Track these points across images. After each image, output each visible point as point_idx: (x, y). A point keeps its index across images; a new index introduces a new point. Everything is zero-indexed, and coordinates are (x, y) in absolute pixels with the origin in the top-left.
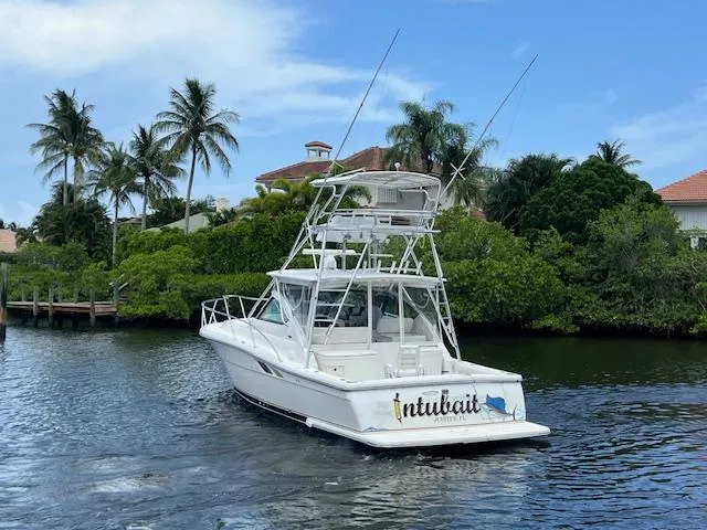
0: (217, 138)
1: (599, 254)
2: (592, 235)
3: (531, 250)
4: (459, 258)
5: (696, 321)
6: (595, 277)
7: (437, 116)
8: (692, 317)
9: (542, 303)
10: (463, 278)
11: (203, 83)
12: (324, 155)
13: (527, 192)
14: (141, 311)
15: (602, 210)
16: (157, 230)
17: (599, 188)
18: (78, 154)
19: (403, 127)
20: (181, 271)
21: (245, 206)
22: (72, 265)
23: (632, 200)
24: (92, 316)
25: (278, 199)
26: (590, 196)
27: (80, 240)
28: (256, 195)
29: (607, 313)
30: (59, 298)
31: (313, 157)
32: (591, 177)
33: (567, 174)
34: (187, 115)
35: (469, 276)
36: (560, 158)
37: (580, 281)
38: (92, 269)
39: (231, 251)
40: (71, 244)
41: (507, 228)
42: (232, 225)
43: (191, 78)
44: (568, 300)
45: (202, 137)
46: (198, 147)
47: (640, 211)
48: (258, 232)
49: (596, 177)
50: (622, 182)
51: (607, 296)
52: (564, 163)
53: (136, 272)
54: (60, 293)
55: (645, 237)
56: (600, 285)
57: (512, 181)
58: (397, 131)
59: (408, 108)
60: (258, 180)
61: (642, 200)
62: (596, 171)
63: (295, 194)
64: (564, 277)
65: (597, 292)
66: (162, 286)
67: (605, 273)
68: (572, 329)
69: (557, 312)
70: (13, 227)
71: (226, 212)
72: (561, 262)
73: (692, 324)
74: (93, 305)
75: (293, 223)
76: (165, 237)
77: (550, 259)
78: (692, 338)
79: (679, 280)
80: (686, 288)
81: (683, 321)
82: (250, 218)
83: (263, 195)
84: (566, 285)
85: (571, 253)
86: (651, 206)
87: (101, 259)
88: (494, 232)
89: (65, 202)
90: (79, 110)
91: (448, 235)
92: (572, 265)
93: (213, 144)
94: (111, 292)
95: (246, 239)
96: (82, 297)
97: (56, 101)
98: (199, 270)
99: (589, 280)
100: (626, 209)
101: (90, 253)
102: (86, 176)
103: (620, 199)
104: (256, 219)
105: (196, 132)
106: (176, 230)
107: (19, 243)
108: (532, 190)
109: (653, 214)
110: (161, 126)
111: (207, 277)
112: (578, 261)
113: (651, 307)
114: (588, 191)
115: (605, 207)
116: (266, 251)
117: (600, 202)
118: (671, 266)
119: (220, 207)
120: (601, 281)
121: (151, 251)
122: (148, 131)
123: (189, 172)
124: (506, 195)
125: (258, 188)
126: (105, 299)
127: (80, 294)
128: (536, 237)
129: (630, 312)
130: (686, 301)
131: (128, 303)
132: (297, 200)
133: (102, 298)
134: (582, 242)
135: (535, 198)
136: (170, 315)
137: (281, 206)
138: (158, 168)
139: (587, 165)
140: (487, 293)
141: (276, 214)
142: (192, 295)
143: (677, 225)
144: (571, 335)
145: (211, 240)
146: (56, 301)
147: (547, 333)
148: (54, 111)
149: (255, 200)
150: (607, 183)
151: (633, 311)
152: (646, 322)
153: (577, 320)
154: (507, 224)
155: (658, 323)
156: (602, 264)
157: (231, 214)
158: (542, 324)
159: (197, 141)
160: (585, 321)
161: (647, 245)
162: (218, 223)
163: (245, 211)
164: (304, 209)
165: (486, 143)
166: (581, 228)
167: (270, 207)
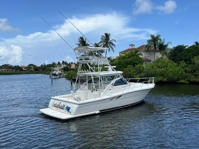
0: (111, 45)
1: (194, 66)
2: (193, 62)
3: (178, 66)
4: (162, 68)
6: (193, 71)
7: (157, 38)
9: (181, 77)
10: (163, 72)
11: (108, 33)
12: (133, 47)
13: (177, 53)
15: (195, 56)
17: (194, 52)
19: (150, 40)
21: (117, 58)
25: (124, 56)
26: (192, 54)
28: (119, 56)
29: (195, 79)
31: (131, 47)
32: (192, 49)
33: (186, 49)
34: (105, 41)
35: (164, 71)
36: (184, 45)
37: (189, 72)
41: (173, 61)
42: (114, 62)
43: (106, 33)
44: (187, 76)
45: (108, 45)
46: (108, 47)
49: (193, 49)
51: (196, 75)
52: (186, 47)
56: (194, 73)
57: (174, 51)
59: (152, 36)
60: (119, 53)
62: (193, 48)
63: (127, 55)
64: (186, 71)
65: (193, 75)
67: (195, 71)
68: (188, 82)
69: (184, 79)
70: (74, 63)
72: (185, 68)
75: (126, 61)
77: (183, 68)
83: (120, 56)
84: (186, 73)
85: (187, 66)
88: (170, 62)
90: (84, 40)
91: (159, 63)
92: (188, 69)
93: (110, 46)
97: (80, 39)
99: (192, 72)
104: (119, 61)
105: (107, 44)
107: (75, 66)
108: (178, 52)
110: (100, 43)
114: (191, 53)
116: (121, 67)
119: (112, 58)
122: (97, 44)
123: (106, 52)
124: (172, 54)
125: (120, 54)
128: (179, 63)
132: (127, 56)
134: (190, 64)
135: (179, 54)
137: (124, 58)
139: (191, 47)
140: (168, 75)
144: (187, 84)
147: (182, 83)
148: (80, 41)
149: (119, 57)
150: (196, 51)
153: (188, 81)
154: (173, 60)
156: (194, 68)
157: (114, 60)
158: (181, 81)
159: (107, 45)
160: (190, 81)
162: (112, 62)
163: (117, 59)
164: (129, 58)
165: (168, 43)
166: (190, 61)
167: (122, 58)
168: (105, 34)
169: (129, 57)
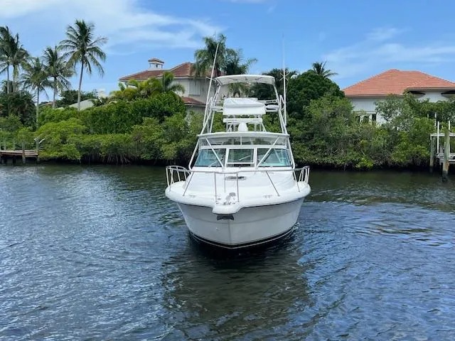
0: (96, 56)
1: (309, 124)
2: (307, 114)
3: (272, 123)
5: (360, 161)
6: (307, 137)
7: (222, 45)
8: (357, 159)
11: (87, 23)
12: (159, 67)
14: (52, 155)
15: (312, 100)
16: (62, 108)
17: (312, 88)
18: (15, 64)
19: (202, 52)
20: (75, 132)
21: (113, 95)
22: (12, 128)
23: (328, 94)
24: (24, 158)
25: (128, 90)
26: (305, 92)
27: (17, 114)
28: (119, 89)
29: (313, 157)
30: (5, 148)
31: (153, 68)
32: (307, 82)
33: (294, 80)
34: (78, 42)
36: (290, 71)
37: (300, 139)
38: (23, 130)
39: (104, 121)
40: (11, 116)
42: (106, 106)
43: (80, 21)
45: (86, 55)
46: (84, 61)
47: (332, 101)
48: (120, 111)
49: (309, 81)
50: (323, 85)
51: (313, 148)
53: (49, 133)
54: (5, 145)
55: (334, 115)
56: (310, 142)
58: (199, 54)
59: (209, 41)
60: (120, 80)
61: (333, 94)
62: (309, 79)
63: (141, 89)
65: (307, 146)
66: (64, 141)
67: (312, 135)
71: (103, 99)
73: (357, 162)
74: (24, 151)
75: (140, 105)
76: (66, 113)
78: (357, 170)
79: (351, 139)
80: (356, 143)
81: (353, 161)
82: (116, 102)
83: (123, 89)
85: (295, 124)
86: (338, 97)
87: (30, 125)
89: (8, 92)
90: (14, 36)
93: (93, 58)
94: (35, 144)
95: (113, 114)
96: (18, 147)
98: (86, 132)
99: (304, 139)
100: (325, 99)
101: (23, 122)
102: (20, 77)
103: (321, 94)
104: (119, 103)
105: (84, 52)
106: (73, 109)
109: (339, 102)
110: (62, 48)
111: (90, 136)
112: (298, 128)
113: (336, 154)
114: (304, 89)
115: (314, 98)
117: (310, 95)
118: (347, 131)
119: (99, 96)
120: (310, 139)
121: (58, 121)
122: (54, 50)
123: (80, 74)
124: (260, 91)
125: (120, 85)
126: (32, 148)
127: (16, 146)
129: (324, 156)
130: (355, 150)
131: (45, 150)
133: (30, 148)
134: (301, 118)
136: (69, 158)
137: (134, 96)
138: (62, 72)
139: (305, 75)
141: (130, 100)
142: (82, 147)
143: (352, 108)
145: (94, 115)
146: (3, 149)
149: (118, 92)
150: (315, 85)
151: (326, 156)
152: (333, 161)
155: (339, 162)
156: (311, 130)
157: (105, 100)
159: (84, 57)
160: (301, 161)
161: (335, 119)
162: (98, 105)
163: (113, 98)
164: (146, 97)
165: (250, 61)
166: (300, 110)
167: (126, 96)
168: (78, 24)
169: (149, 93)
